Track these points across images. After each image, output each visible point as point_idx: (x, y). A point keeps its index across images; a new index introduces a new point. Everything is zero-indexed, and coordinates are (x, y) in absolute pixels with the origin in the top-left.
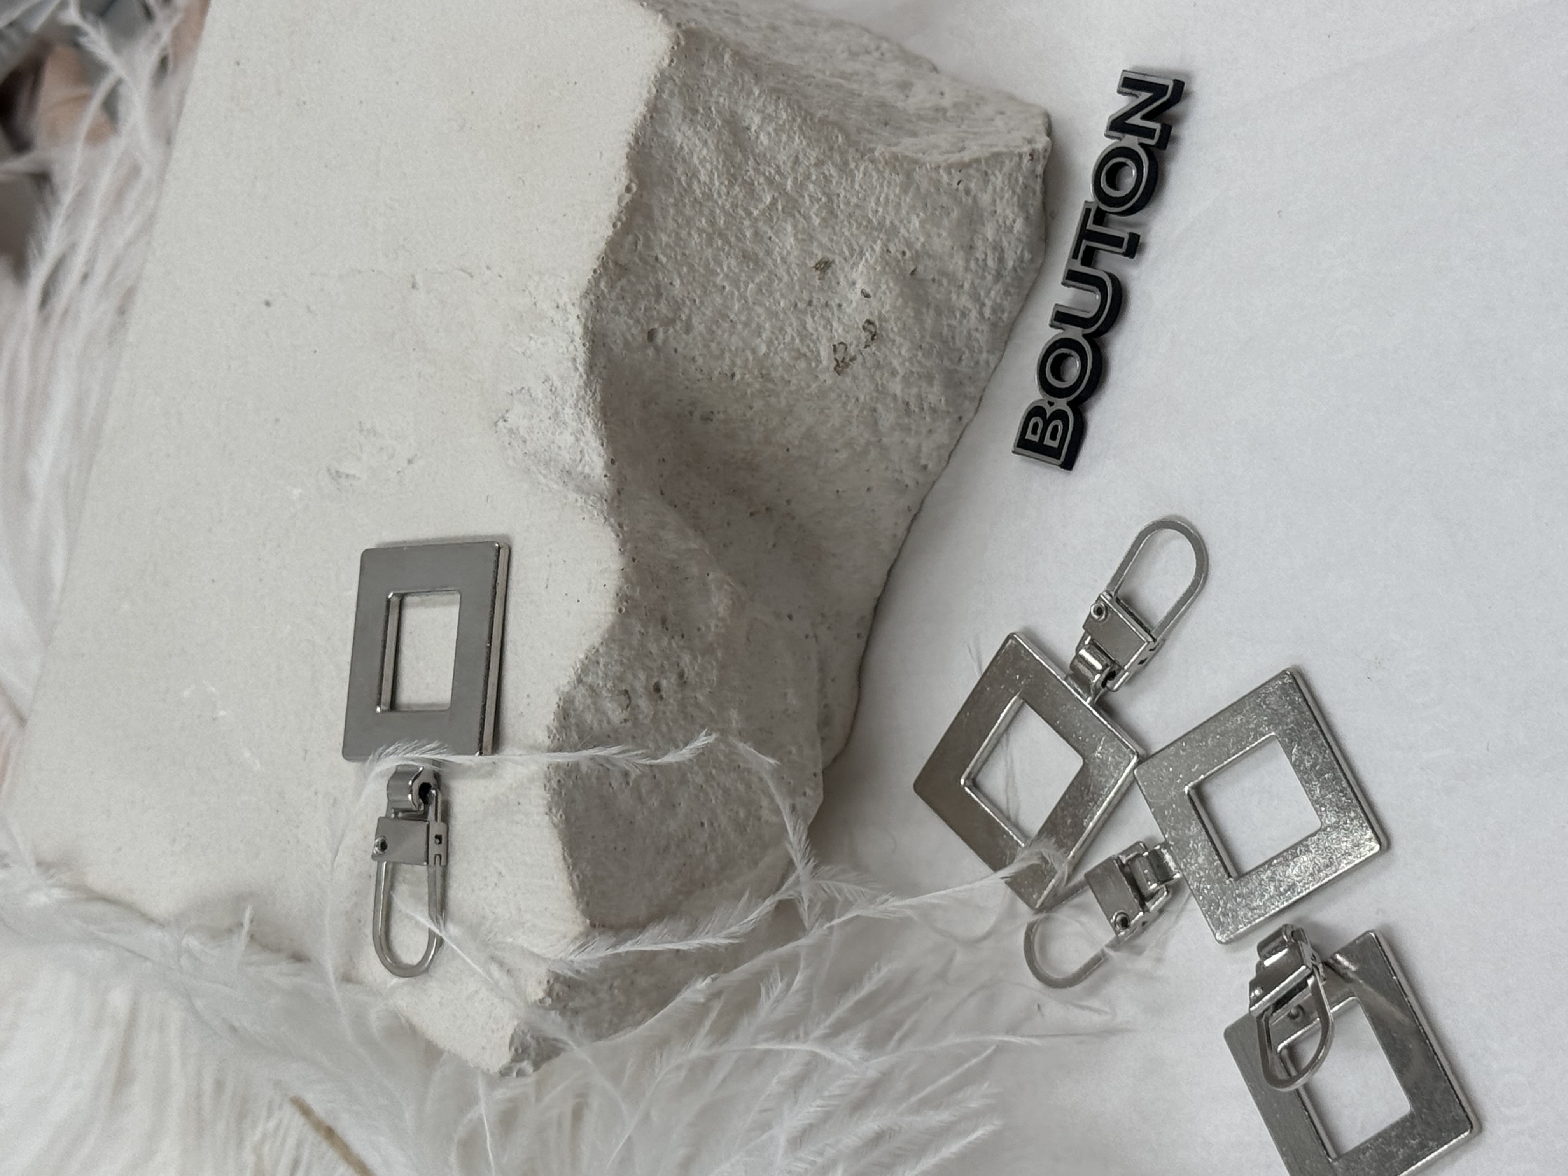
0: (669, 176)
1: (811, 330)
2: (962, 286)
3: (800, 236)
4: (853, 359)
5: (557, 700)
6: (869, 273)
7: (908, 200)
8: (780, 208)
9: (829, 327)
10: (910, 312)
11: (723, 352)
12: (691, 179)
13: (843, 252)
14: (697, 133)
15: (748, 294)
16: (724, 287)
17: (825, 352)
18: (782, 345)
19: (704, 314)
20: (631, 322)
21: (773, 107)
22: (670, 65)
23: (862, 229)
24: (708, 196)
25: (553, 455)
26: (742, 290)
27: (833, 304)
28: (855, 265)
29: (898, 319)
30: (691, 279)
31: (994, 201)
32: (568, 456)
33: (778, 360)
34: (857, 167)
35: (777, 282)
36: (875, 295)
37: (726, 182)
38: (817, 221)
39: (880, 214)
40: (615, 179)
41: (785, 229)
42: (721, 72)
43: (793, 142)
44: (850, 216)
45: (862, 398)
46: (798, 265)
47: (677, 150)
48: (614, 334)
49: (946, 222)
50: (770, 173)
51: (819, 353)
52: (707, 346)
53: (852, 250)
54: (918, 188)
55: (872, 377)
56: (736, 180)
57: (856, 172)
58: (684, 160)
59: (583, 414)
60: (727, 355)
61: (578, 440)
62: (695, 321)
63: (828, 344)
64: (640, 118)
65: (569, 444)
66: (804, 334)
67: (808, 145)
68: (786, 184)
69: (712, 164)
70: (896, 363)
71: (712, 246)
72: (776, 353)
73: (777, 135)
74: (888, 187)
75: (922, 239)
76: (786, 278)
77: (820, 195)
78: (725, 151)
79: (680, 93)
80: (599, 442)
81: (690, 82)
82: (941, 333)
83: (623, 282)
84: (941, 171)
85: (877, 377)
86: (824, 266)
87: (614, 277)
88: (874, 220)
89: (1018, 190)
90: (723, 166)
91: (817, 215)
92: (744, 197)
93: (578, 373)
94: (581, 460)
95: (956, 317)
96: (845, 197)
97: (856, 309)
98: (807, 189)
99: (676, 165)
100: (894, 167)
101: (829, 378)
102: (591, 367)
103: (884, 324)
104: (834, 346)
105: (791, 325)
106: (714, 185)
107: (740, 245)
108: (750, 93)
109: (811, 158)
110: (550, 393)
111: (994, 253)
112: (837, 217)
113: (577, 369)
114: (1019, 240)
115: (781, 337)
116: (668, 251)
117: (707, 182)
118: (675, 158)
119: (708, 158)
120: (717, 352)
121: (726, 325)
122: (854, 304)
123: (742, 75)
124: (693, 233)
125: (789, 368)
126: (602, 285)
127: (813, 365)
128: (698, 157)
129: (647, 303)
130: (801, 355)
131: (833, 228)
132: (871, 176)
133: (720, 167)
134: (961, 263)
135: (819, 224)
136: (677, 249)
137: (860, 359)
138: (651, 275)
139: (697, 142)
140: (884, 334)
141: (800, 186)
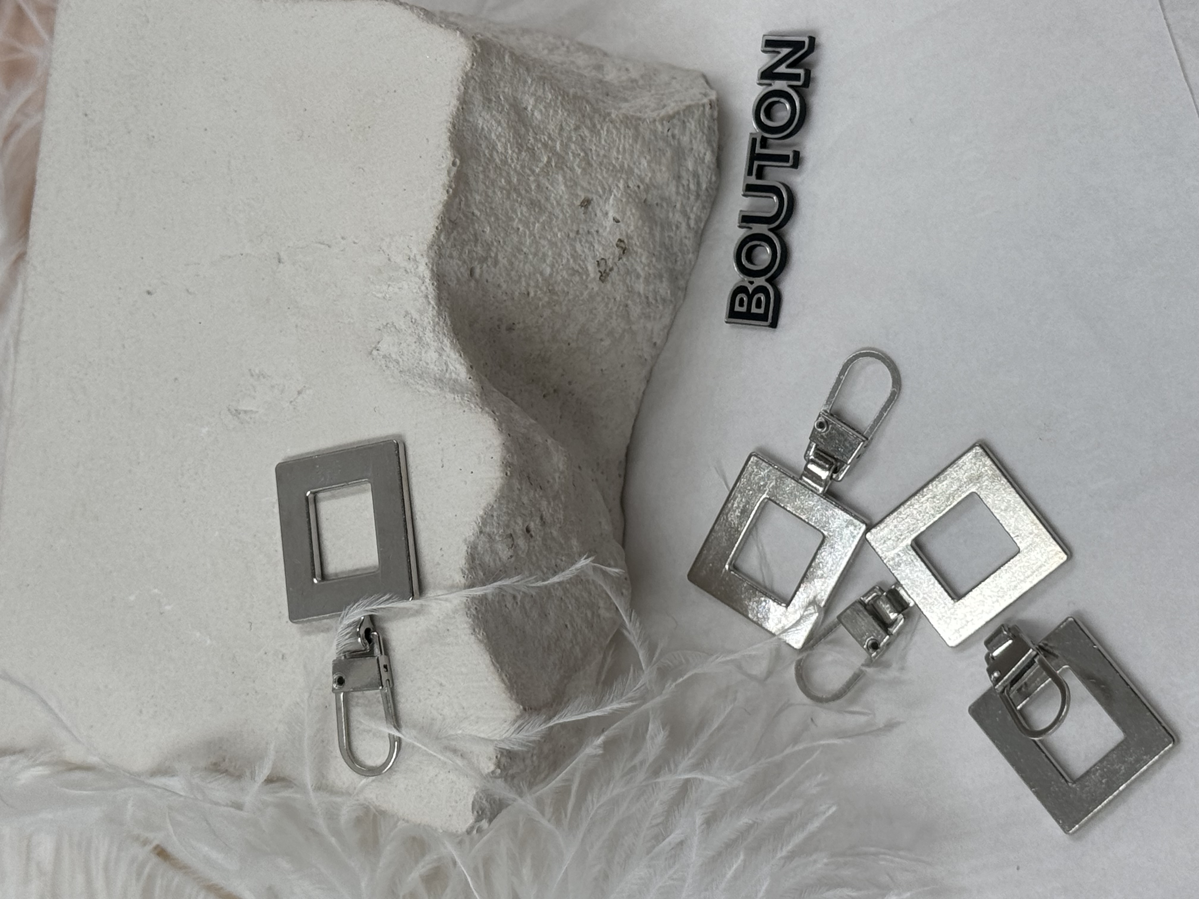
0: (477, 150)
1: (580, 252)
2: (675, 206)
3: (568, 184)
4: (611, 269)
5: (466, 548)
6: (618, 204)
7: (638, 147)
8: (553, 164)
9: (592, 248)
10: (646, 229)
11: (520, 277)
12: (492, 151)
13: (597, 192)
14: (493, 116)
15: (536, 231)
16: (518, 229)
17: (591, 268)
18: (561, 267)
19: (506, 251)
20: (460, 263)
21: (542, 90)
22: (472, 68)
23: (610, 172)
24: (505, 162)
25: (423, 369)
26: (531, 229)
27: (592, 231)
28: (608, 199)
29: (639, 235)
30: (497, 225)
31: (691, 141)
32: (436, 368)
33: (559, 278)
34: (602, 128)
35: (555, 219)
36: (623, 220)
37: (516, 150)
39: (620, 160)
40: (443, 157)
41: (558, 180)
42: (504, 69)
43: (557, 115)
44: (601, 164)
45: (618, 299)
46: (569, 205)
47: (479, 131)
48: (449, 274)
49: (664, 160)
50: (544, 139)
51: (586, 268)
52: (508, 275)
53: (604, 189)
54: (644, 138)
55: (624, 282)
56: (522, 147)
57: (602, 132)
58: (486, 137)
59: (440, 336)
60: (523, 279)
61: (440, 355)
62: (500, 257)
63: (593, 261)
64: (455, 110)
65: (434, 359)
66: (575, 256)
67: (568, 115)
68: (556, 147)
69: (505, 137)
70: (639, 269)
71: (509, 198)
72: (558, 273)
73: (546, 110)
74: (625, 141)
75: (650, 175)
76: (561, 216)
77: (579, 152)
78: (514, 127)
79: (480, 88)
80: (457, 354)
81: (485, 79)
82: (664, 243)
83: (455, 232)
84: (657, 123)
85: (628, 281)
86: (586, 203)
87: (450, 230)
88: (617, 165)
89: (706, 131)
90: (514, 138)
91: (579, 167)
92: (530, 159)
93: (431, 306)
94: (447, 370)
95: (672, 230)
96: (596, 150)
97: (610, 233)
98: (570, 148)
99: (481, 142)
100: (627, 124)
101: (595, 286)
102: (439, 301)
103: (630, 241)
104: (598, 261)
105: (566, 250)
106: (508, 153)
107: (528, 195)
108: (525, 82)
109: (571, 125)
110: (411, 324)
111: (693, 179)
112: (592, 166)
113: (429, 303)
114: (709, 167)
115: (559, 260)
116: (481, 207)
117: (503, 151)
118: (480, 137)
119: (502, 134)
120: (516, 278)
121: (521, 257)
122: (608, 229)
123: (518, 70)
124: (496, 190)
125: (567, 282)
126: (442, 238)
127: (584, 277)
128: (495, 134)
129: (470, 248)
130: (575, 272)
131: (591, 175)
132: (612, 133)
133: (511, 140)
134: (674, 189)
135: (581, 173)
136: (487, 204)
137: (615, 269)
138: (471, 225)
139: (494, 123)
140: (631, 248)
141: (565, 147)
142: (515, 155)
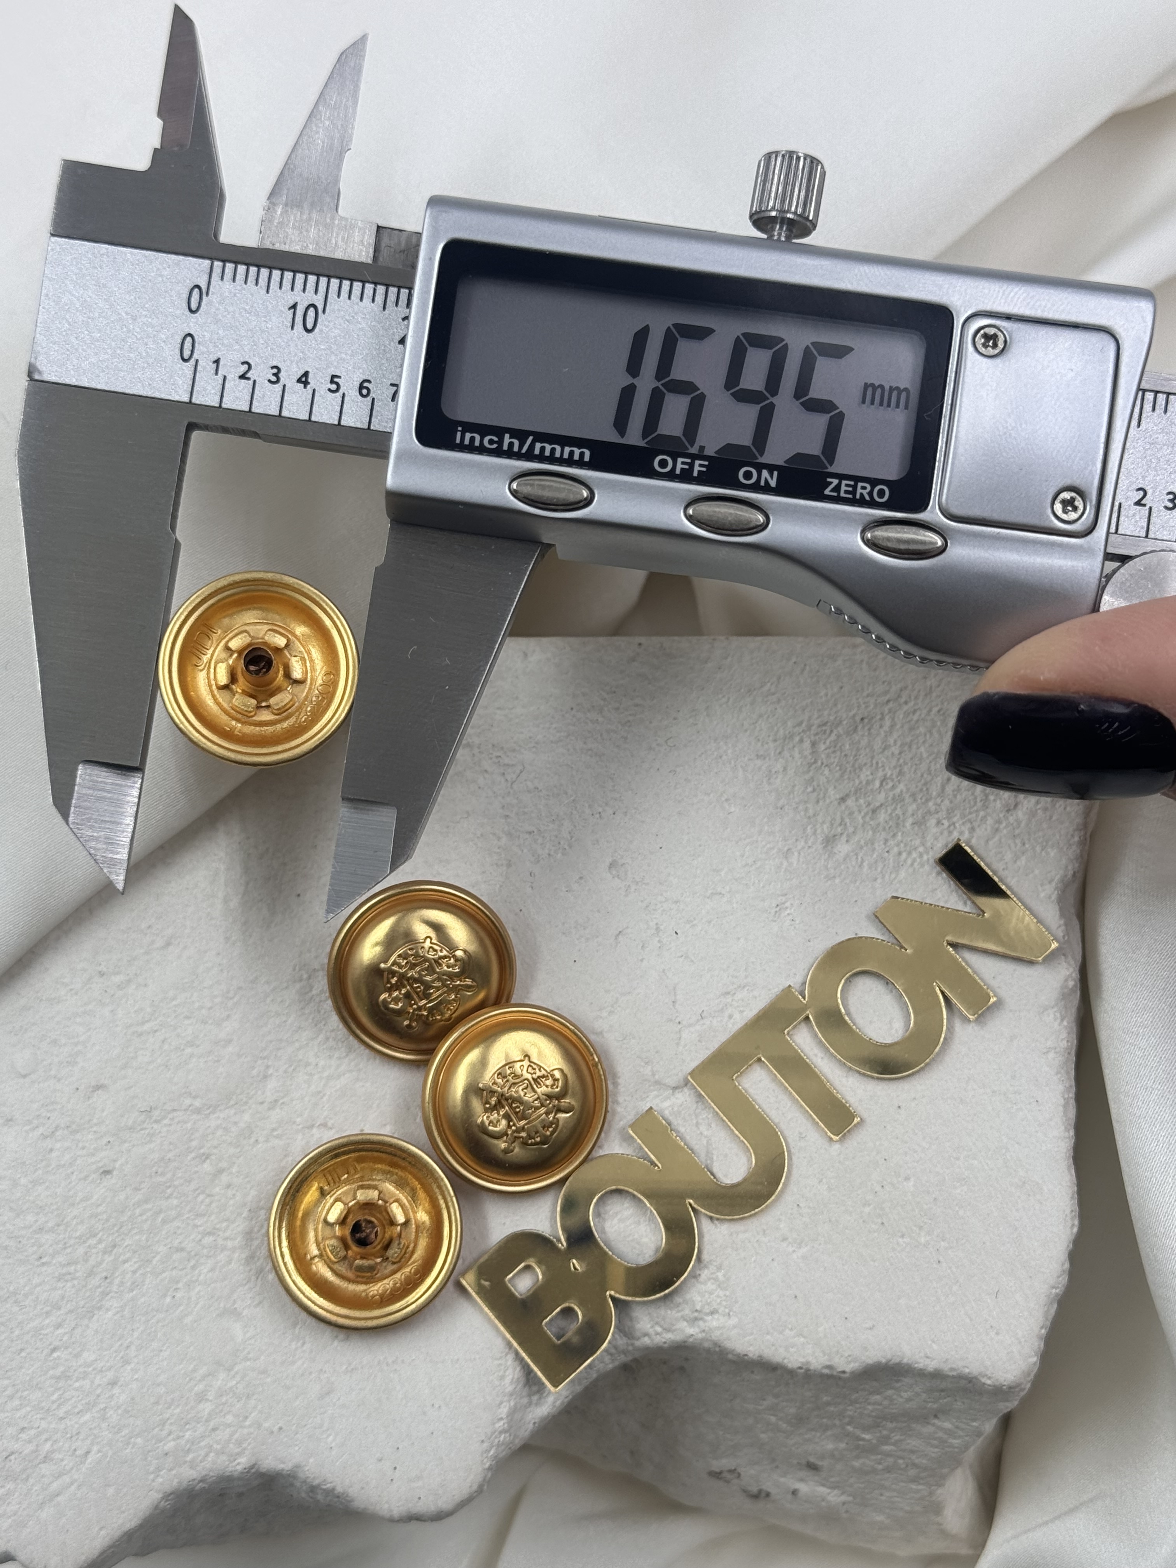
142: (866, 1412)
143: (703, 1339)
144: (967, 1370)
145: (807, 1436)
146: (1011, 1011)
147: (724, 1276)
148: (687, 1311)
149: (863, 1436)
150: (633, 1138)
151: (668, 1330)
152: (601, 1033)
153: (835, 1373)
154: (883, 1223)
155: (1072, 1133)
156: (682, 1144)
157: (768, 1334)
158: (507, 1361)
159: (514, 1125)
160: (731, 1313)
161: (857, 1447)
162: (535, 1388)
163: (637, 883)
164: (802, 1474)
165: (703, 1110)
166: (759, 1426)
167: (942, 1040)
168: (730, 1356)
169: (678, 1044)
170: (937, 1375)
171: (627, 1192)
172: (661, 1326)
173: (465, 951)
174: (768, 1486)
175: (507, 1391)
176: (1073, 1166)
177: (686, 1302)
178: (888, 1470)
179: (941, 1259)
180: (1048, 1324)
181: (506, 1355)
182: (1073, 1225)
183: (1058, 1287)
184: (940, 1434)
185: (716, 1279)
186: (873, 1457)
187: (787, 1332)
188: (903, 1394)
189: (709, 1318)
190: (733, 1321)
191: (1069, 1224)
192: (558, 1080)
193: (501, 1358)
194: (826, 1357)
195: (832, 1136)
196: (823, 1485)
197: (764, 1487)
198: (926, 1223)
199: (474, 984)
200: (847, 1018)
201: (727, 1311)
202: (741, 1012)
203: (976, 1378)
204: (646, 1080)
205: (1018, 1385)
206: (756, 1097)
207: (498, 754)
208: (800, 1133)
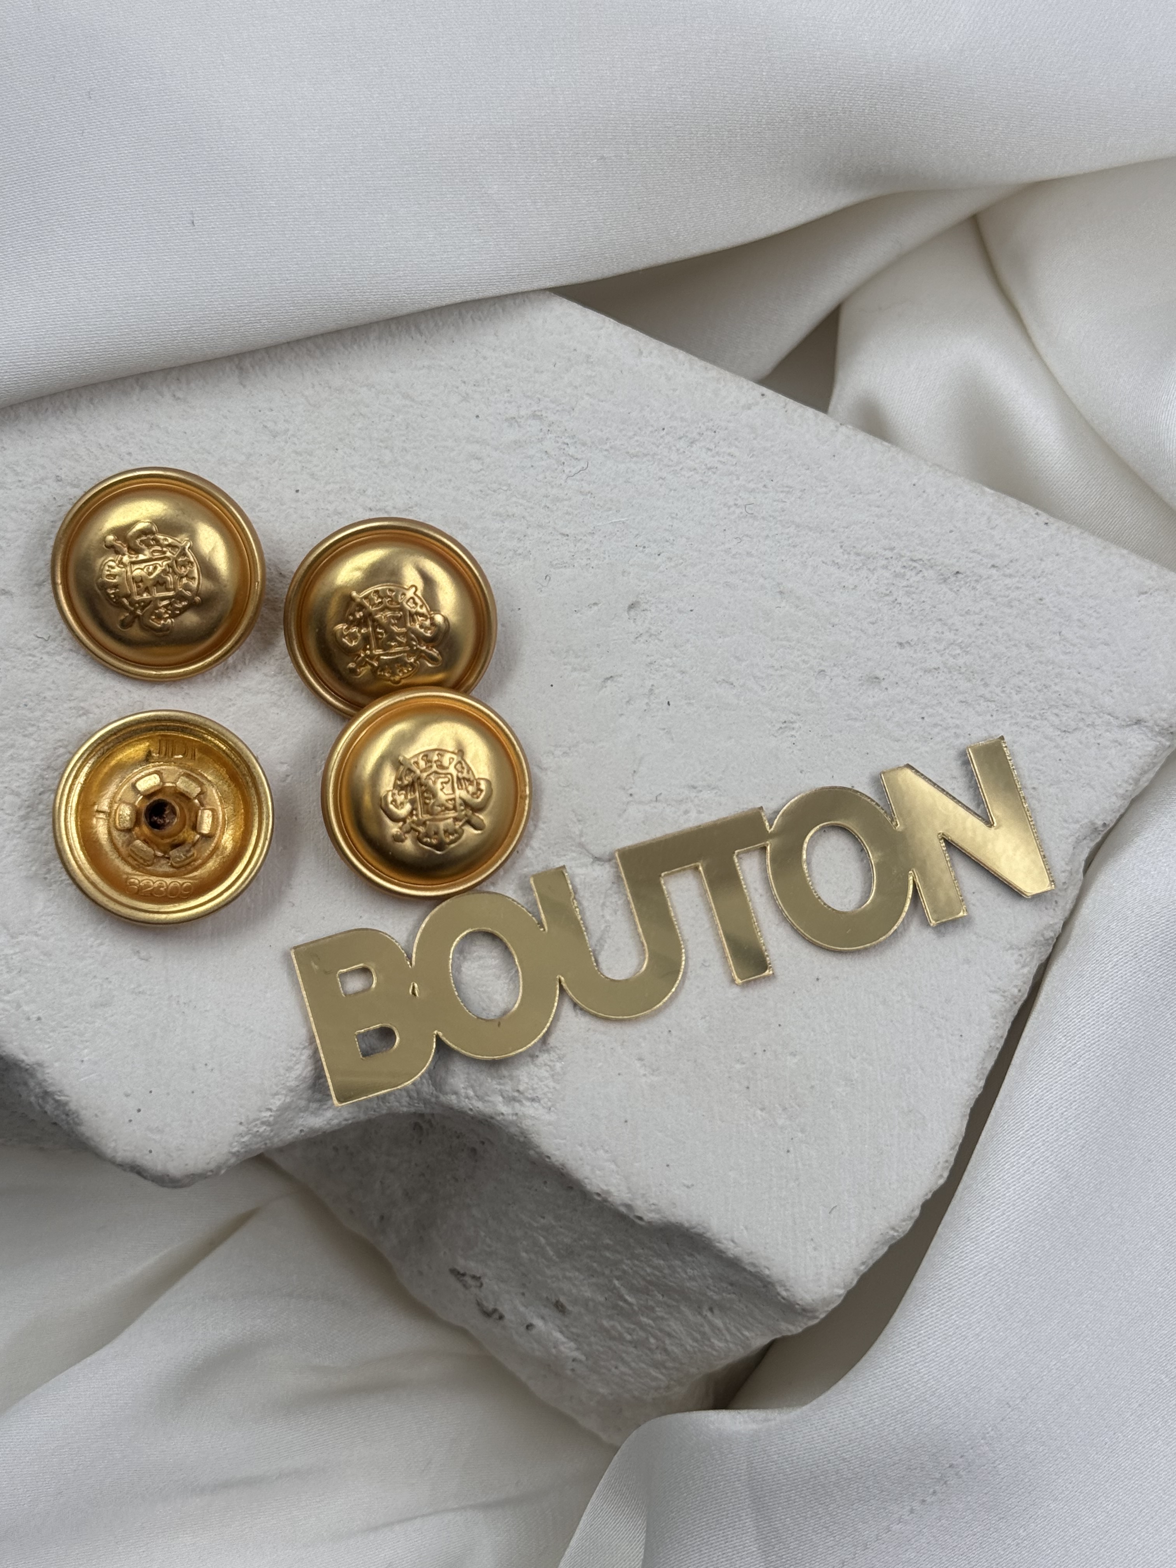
3: (591, 1304)
4: (466, 1286)
6: (551, 1340)
8: (621, 1303)
9: (500, 1279)
13: (574, 1326)
15: (535, 1233)
16: (543, 1218)
17: (473, 1266)
22: (778, 1294)
24: (635, 1257)
26: (540, 1231)
29: (506, 1338)
33: (466, 1223)
34: (662, 1374)
35: (546, 1263)
36: (529, 1334)
37: (649, 1277)
38: (606, 1323)
39: (613, 1370)
40: (654, 1206)
41: (599, 1295)
44: (612, 1349)
46: (562, 1288)
50: (658, 1311)
51: (474, 1261)
53: (576, 1335)
63: (481, 1272)
64: (722, 1247)
66: (492, 1256)
68: (648, 1317)
72: (474, 1225)
74: (638, 1387)
75: (586, 1386)
76: (549, 1272)
77: (635, 1337)
79: (749, 1286)
88: (606, 1363)
90: (668, 1285)
91: (613, 1327)
92: (633, 1283)
96: (632, 1352)
97: (516, 1310)
98: (640, 1331)
101: (448, 1261)
103: (500, 1325)
104: (480, 1278)
105: (503, 1249)
106: (648, 1266)
107: (585, 1255)
108: (748, 1329)
109: (673, 1347)
112: (611, 1339)
115: (492, 1236)
117: (651, 1263)
119: (676, 1275)
122: (522, 1309)
126: (535, 1154)
127: (462, 1253)
131: (598, 1332)
135: (603, 1324)
137: (465, 1291)
140: (488, 1321)
141: (642, 1327)
142: (642, 1273)
143: (512, 1122)
144: (767, 1272)
145: (568, 1274)
146: (975, 934)
147: (562, 1068)
148: (508, 1088)
149: (627, 1297)
150: (531, 890)
151: (480, 1098)
152: (546, 769)
153: (631, 1216)
154: (748, 1088)
155: (982, 1083)
156: (579, 917)
157: (581, 1145)
158: (301, 1054)
159: (417, 815)
160: (552, 1109)
161: (615, 1307)
162: (318, 1096)
163: (651, 636)
164: (545, 1311)
165: (616, 893)
166: (525, 1243)
167: (892, 931)
168: (532, 1152)
169: (620, 816)
170: (734, 1264)
171: (501, 940)
172: (475, 1091)
173: (446, 619)
174: (505, 1308)
175: (288, 1084)
176: (968, 1117)
177: (511, 1078)
178: (635, 1344)
179: (791, 1149)
180: (871, 1263)
181: (304, 1048)
182: (941, 1176)
183: (897, 1231)
184: (707, 1329)
185: (552, 1068)
186: (626, 1325)
187: (601, 1152)
188: (689, 1270)
189: (528, 1104)
190: (552, 1117)
191: (938, 1173)
192: (481, 791)
193: (297, 1049)
194: (629, 1195)
195: (736, 977)
196: (561, 1332)
197: (500, 1309)
198: (792, 1107)
199: (440, 658)
200: (805, 866)
201: (550, 1104)
202: (699, 812)
203: (772, 1284)
204: (571, 837)
205: (813, 1311)
206: (675, 904)
207: (567, 441)
208: (705, 961)
